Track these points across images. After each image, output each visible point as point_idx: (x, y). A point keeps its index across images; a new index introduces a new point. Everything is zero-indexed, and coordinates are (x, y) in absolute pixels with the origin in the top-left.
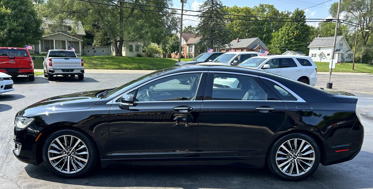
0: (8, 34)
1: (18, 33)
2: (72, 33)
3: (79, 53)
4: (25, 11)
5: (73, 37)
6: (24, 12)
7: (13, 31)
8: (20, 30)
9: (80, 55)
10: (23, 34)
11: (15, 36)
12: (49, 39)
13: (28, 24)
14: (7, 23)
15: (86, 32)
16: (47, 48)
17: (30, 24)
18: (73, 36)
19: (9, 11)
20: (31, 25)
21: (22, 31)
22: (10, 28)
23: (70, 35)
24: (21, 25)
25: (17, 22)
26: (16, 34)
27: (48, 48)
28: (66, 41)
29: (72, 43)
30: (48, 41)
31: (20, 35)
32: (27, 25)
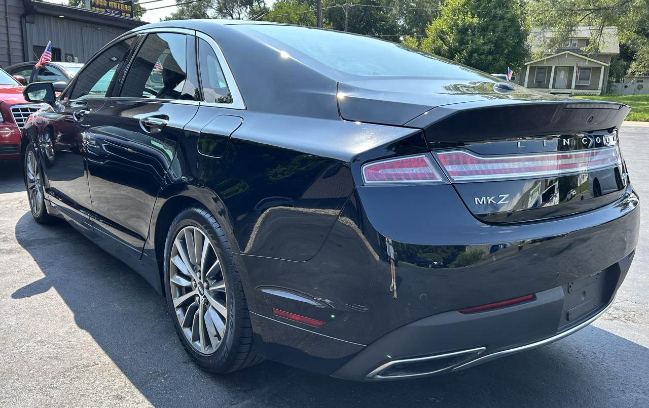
0: (467, 58)
1: (483, 57)
2: (589, 50)
3: (597, 90)
4: (502, 18)
5: (590, 59)
6: (500, 20)
7: (475, 53)
8: (487, 50)
9: (599, 94)
10: (490, 57)
11: (477, 61)
12: (545, 64)
13: (502, 40)
14: (469, 40)
15: (622, 46)
16: (539, 82)
17: (506, 39)
18: (591, 56)
19: (476, 20)
20: (506, 41)
21: (490, 53)
22: (473, 48)
23: (585, 55)
24: (489, 42)
25: (484, 37)
26: (479, 57)
27: (541, 82)
28: (575, 67)
29: (589, 71)
30: (544, 68)
31: (485, 59)
32: (499, 42)
